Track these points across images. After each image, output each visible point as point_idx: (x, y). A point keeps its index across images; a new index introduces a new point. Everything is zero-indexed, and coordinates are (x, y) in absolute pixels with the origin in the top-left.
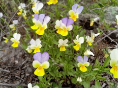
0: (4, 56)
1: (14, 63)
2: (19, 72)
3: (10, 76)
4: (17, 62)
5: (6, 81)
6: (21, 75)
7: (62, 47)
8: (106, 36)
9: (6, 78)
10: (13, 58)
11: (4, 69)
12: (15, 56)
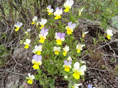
0: (20, 53)
1: (27, 59)
2: (28, 66)
3: (22, 69)
4: (28, 59)
5: (19, 72)
6: (30, 69)
7: (57, 52)
8: (107, 44)
9: (20, 70)
10: (26, 56)
11: (19, 63)
12: (28, 54)
